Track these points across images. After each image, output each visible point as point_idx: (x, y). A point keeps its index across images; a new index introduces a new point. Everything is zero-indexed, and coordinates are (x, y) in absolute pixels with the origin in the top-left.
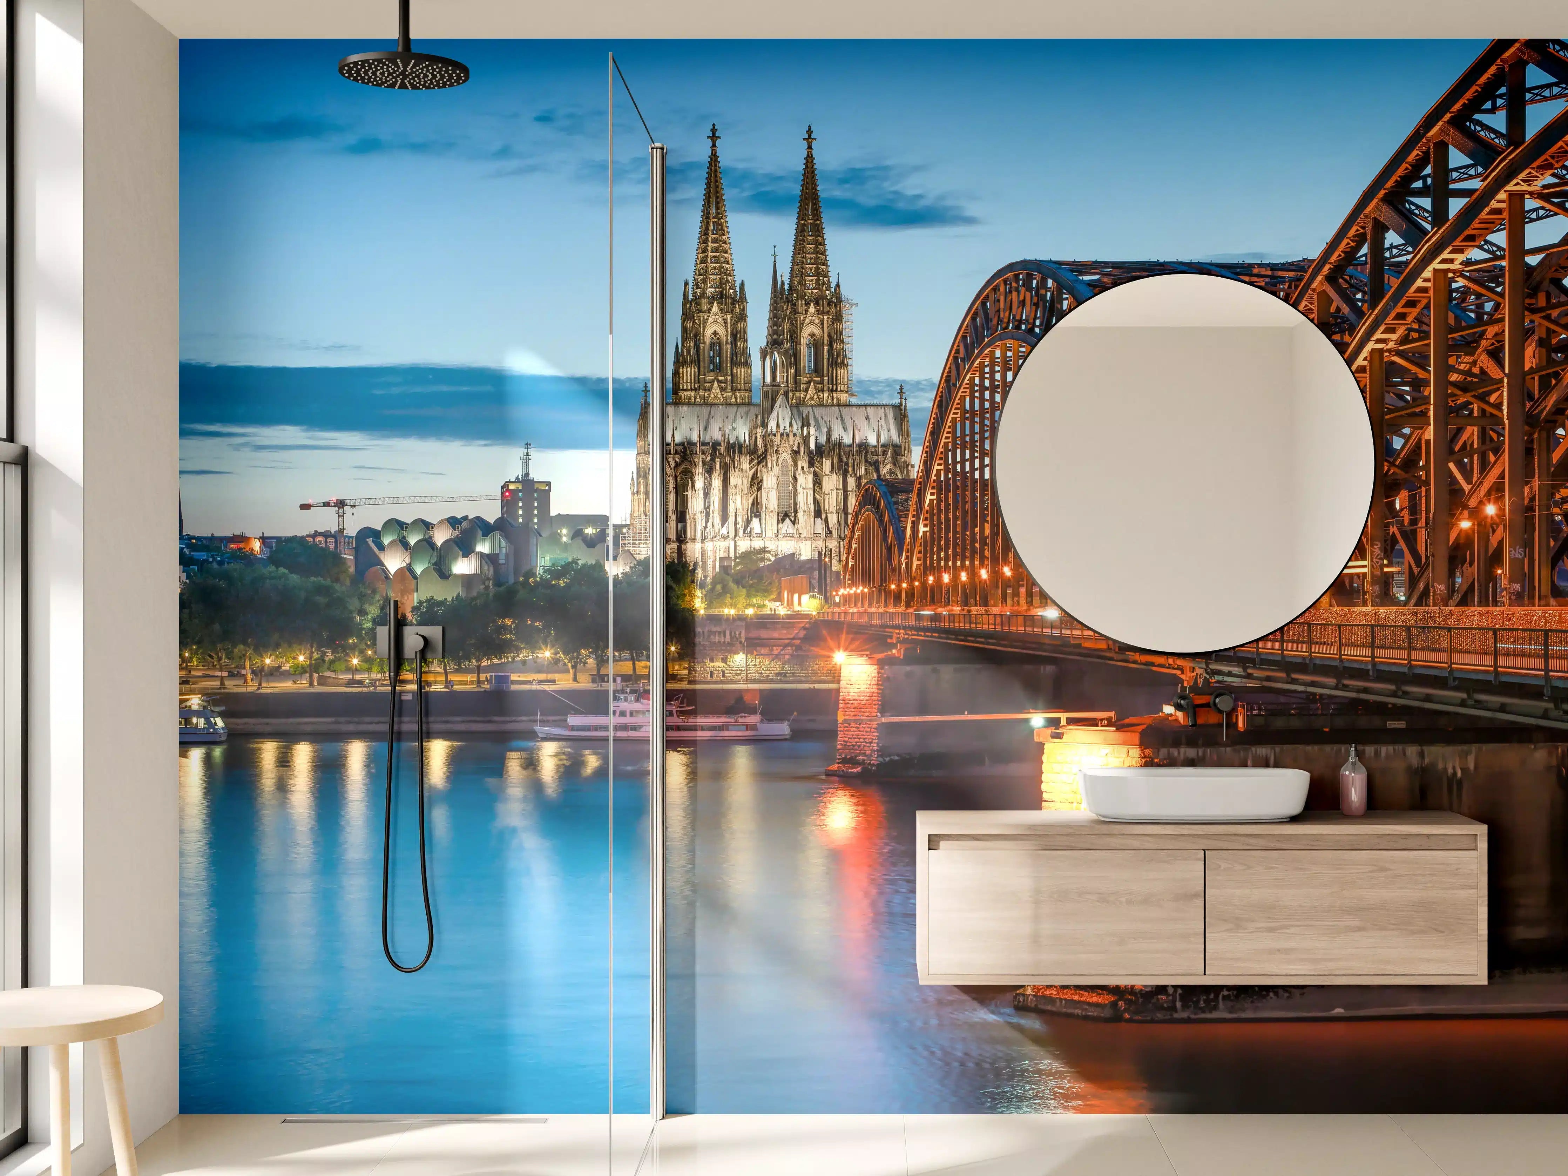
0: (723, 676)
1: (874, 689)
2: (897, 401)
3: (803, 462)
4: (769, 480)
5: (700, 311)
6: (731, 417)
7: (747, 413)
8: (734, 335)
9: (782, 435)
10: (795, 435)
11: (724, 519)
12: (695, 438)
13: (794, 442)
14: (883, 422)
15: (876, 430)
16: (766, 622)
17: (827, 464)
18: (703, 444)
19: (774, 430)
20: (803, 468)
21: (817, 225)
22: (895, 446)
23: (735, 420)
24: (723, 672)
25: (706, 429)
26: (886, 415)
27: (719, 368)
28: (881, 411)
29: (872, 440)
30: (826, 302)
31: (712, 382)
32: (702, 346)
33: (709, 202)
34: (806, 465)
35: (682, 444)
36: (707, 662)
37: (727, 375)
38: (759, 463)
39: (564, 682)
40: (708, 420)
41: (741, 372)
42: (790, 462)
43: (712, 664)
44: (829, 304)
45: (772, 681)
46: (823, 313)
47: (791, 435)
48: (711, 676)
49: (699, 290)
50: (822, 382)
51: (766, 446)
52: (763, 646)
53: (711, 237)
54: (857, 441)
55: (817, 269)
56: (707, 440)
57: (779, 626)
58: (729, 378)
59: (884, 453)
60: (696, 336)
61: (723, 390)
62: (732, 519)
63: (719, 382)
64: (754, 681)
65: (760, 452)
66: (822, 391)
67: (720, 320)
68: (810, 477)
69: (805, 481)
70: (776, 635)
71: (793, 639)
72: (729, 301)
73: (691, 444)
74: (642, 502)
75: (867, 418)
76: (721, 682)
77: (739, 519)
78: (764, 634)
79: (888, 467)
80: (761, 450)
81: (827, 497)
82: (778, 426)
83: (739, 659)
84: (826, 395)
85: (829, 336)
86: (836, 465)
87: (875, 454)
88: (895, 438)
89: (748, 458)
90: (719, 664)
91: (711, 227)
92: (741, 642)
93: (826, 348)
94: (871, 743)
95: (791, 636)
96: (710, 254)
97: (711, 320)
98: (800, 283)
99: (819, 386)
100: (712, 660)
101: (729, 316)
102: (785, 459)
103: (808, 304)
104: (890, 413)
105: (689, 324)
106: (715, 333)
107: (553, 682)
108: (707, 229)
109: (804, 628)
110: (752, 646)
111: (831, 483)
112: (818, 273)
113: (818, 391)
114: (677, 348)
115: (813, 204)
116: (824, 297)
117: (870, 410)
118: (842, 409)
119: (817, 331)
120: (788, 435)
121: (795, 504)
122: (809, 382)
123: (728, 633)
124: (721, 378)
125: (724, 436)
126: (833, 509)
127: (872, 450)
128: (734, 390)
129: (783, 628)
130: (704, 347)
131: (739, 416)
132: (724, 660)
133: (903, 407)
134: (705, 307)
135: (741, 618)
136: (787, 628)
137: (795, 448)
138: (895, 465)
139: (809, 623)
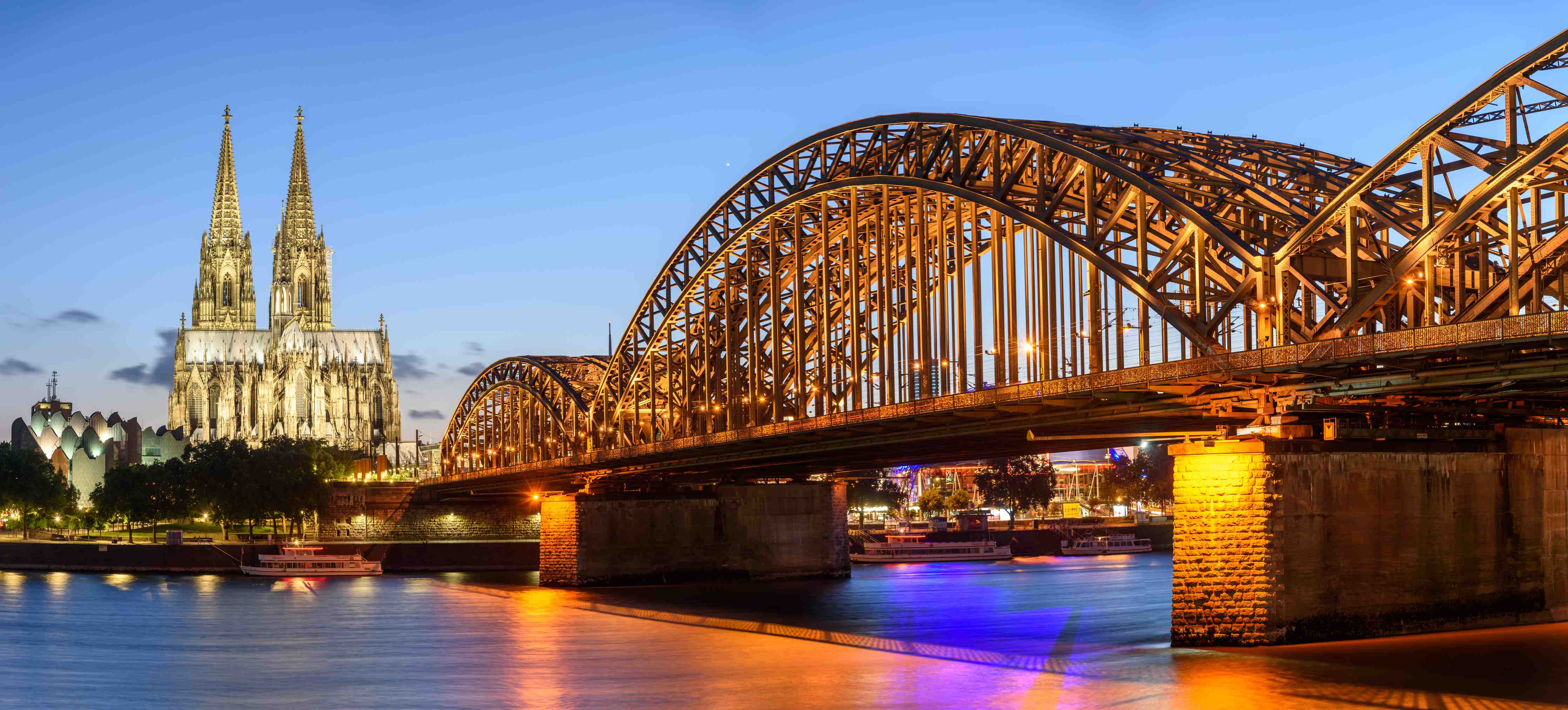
0: (348, 534)
1: (574, 522)
2: (378, 328)
3: (316, 375)
4: (291, 391)
5: (216, 257)
6: (249, 341)
7: (261, 338)
8: (242, 277)
9: (298, 354)
10: (307, 354)
11: (253, 423)
12: (222, 359)
13: (307, 359)
14: (368, 345)
15: (363, 351)
16: (378, 488)
17: (334, 377)
18: (228, 363)
19: (291, 348)
20: (316, 380)
21: (305, 186)
22: (379, 365)
23: (252, 344)
24: (348, 531)
25: (230, 351)
26: (370, 339)
27: (229, 302)
28: (366, 335)
29: (360, 361)
30: (313, 249)
31: (225, 314)
32: (217, 285)
33: (223, 168)
34: (319, 378)
35: (213, 363)
36: (335, 523)
37: (236, 308)
38: (280, 377)
39: (218, 540)
40: (231, 344)
41: (247, 306)
42: (304, 376)
43: (339, 524)
44: (315, 251)
45: (387, 539)
46: (311, 258)
47: (305, 354)
48: (339, 535)
49: (215, 240)
50: (310, 315)
51: (284, 363)
52: (378, 508)
53: (224, 196)
54: (349, 361)
55: (306, 221)
56: (231, 360)
57: (390, 492)
58: (238, 311)
59: (371, 370)
60: (212, 277)
61: (234, 321)
62: (261, 423)
63: (231, 314)
64: (372, 538)
65: (280, 369)
66: (311, 321)
67: (232, 263)
68: (323, 388)
69: (319, 391)
70: (387, 500)
71: (402, 503)
72: (238, 248)
73: (219, 363)
74: (183, 410)
75: (355, 341)
76: (347, 540)
77: (267, 423)
78: (378, 499)
79: (373, 382)
80: (280, 366)
81: (334, 405)
82: (294, 346)
83: (360, 520)
84: (314, 324)
85: (316, 277)
86: (342, 378)
87: (363, 371)
88: (378, 359)
89: (272, 372)
90: (345, 524)
91: (224, 188)
92: (362, 506)
93: (313, 286)
94: (571, 568)
95: (400, 501)
96: (224, 210)
97: (224, 263)
98: (293, 233)
99: (308, 318)
100: (338, 521)
101: (239, 260)
102: (300, 374)
103: (299, 250)
104: (373, 336)
105: (208, 267)
106: (227, 275)
107: (210, 540)
108: (221, 189)
109: (410, 494)
110: (370, 510)
111: (338, 392)
112: (306, 225)
113: (307, 322)
114: (196, 287)
115: (303, 169)
116: (311, 245)
117: (358, 335)
118: (336, 334)
119: (307, 273)
120: (302, 354)
121: (310, 411)
122: (300, 315)
123: (352, 497)
124: (232, 311)
125: (244, 356)
126: (340, 414)
127: (360, 368)
128: (242, 321)
129: (393, 493)
130: (220, 286)
131: (255, 340)
132: (349, 521)
133: (384, 333)
134: (220, 253)
135: (360, 485)
136: (396, 494)
137: (308, 365)
138: (378, 380)
139: (414, 489)
